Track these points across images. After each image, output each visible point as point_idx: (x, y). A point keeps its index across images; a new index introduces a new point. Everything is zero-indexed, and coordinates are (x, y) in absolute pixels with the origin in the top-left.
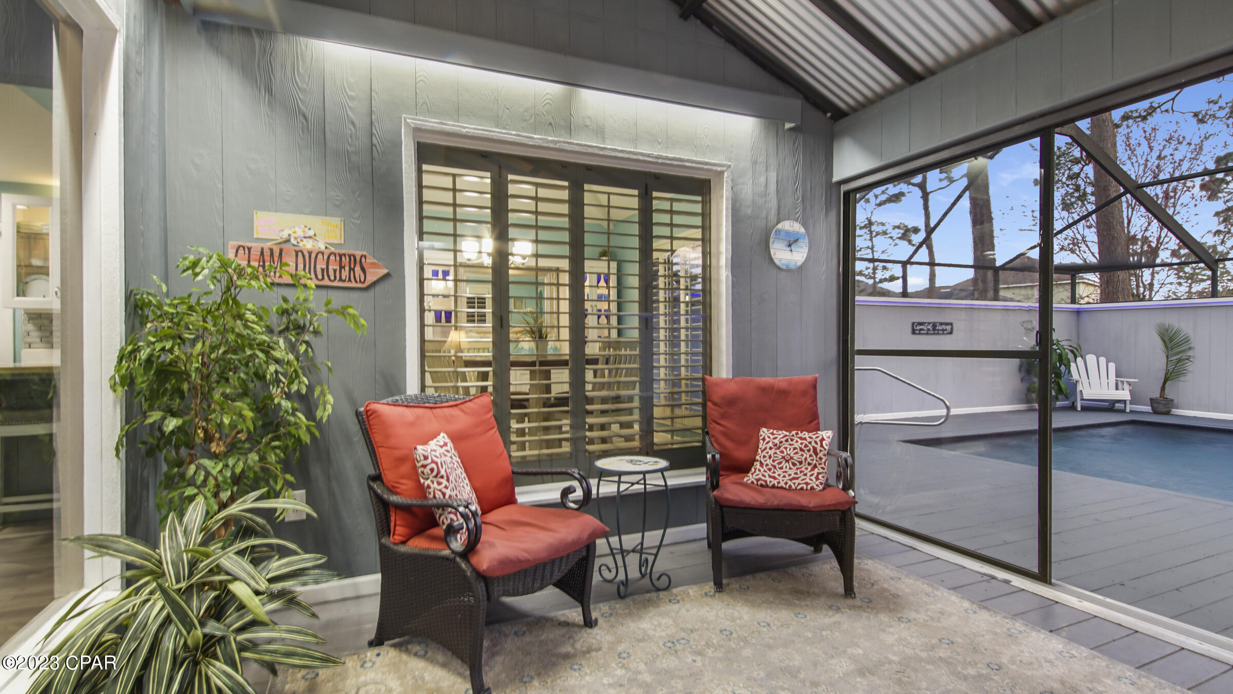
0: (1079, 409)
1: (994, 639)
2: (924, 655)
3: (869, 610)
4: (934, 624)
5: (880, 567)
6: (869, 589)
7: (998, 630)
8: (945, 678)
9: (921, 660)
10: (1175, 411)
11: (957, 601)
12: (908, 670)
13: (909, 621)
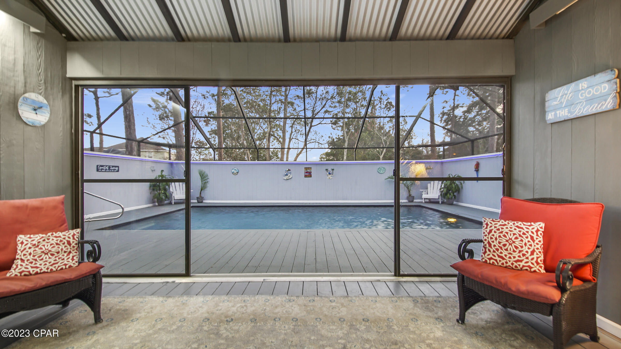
0: (173, 204)
1: (178, 309)
2: (151, 332)
3: (113, 324)
4: (150, 315)
5: (111, 299)
6: (109, 313)
7: (178, 304)
8: (164, 337)
9: (150, 335)
10: (204, 201)
11: (156, 299)
12: (146, 343)
13: (138, 319)
